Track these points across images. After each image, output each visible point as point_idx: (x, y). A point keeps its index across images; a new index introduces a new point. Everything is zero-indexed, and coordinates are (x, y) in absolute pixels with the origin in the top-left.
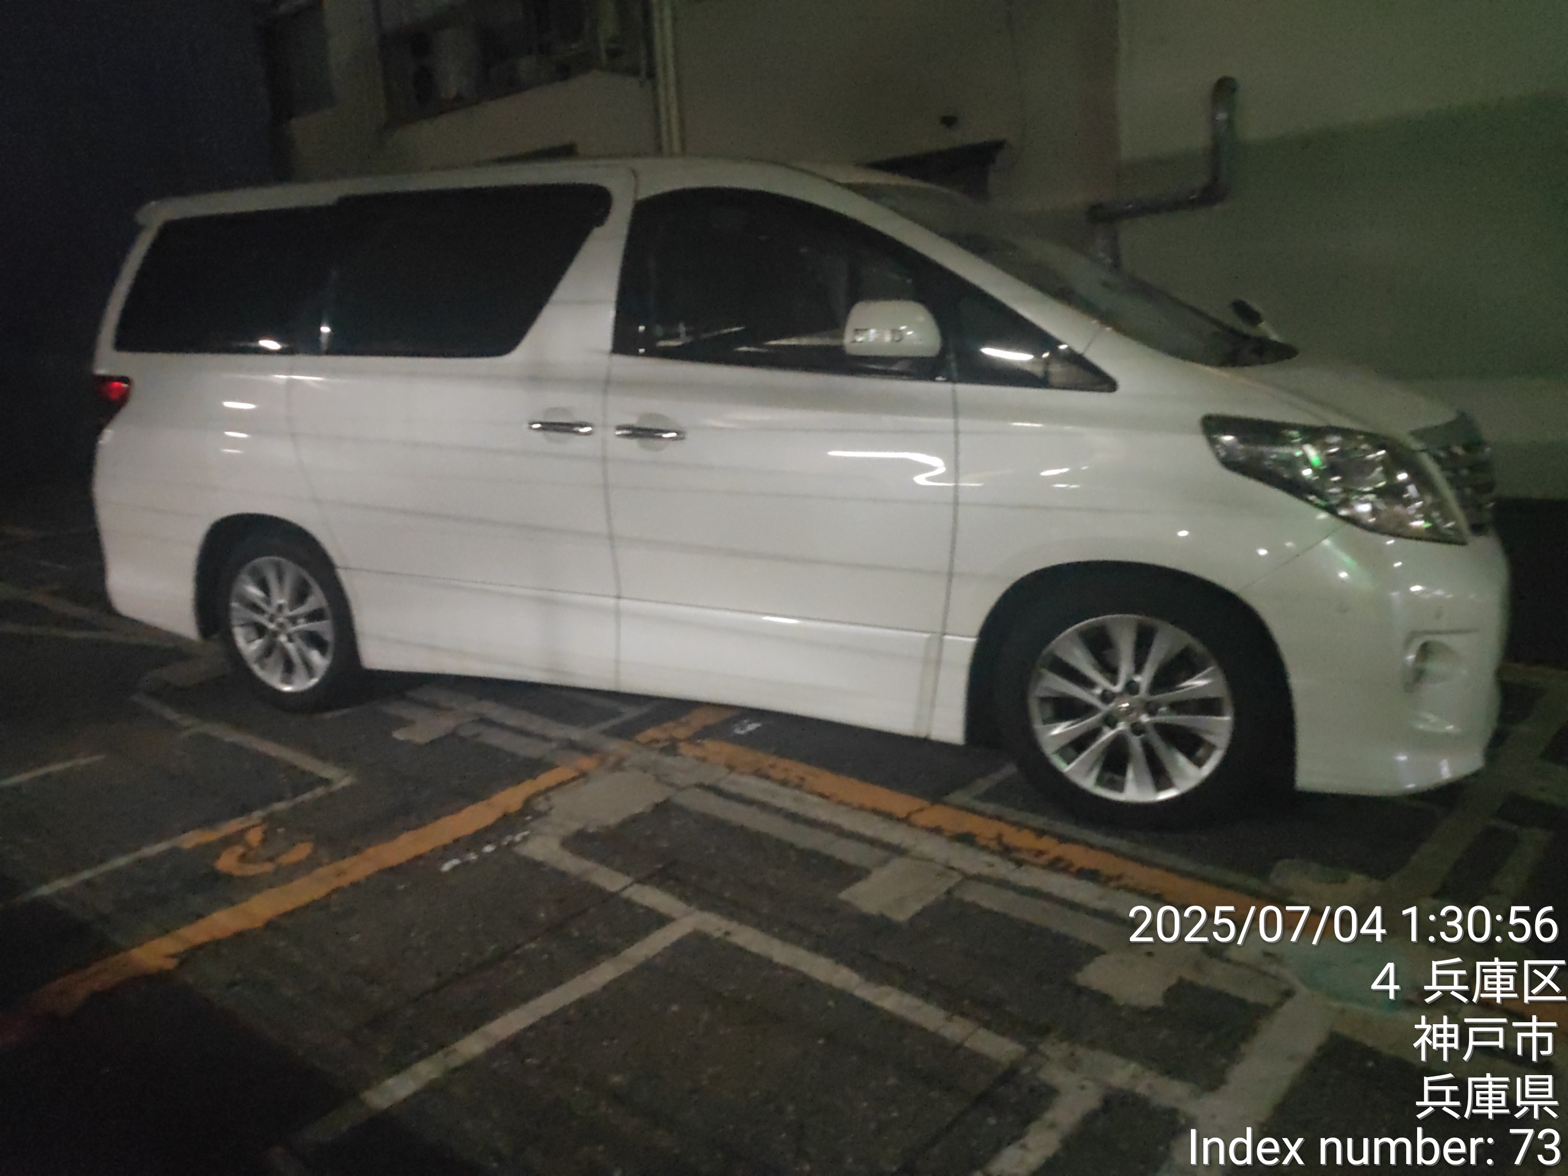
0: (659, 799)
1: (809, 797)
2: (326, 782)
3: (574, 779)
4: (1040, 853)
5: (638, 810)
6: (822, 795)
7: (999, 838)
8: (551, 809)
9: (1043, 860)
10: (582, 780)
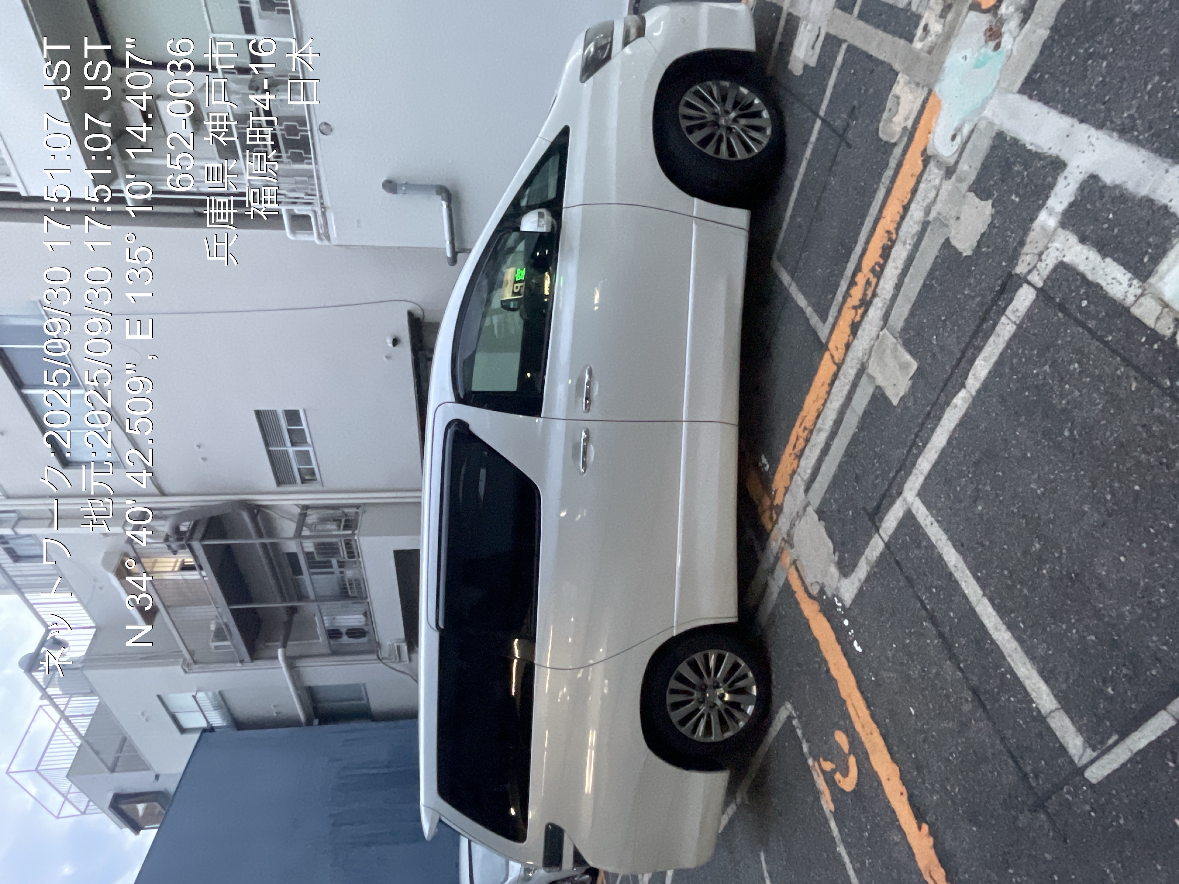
0: (816, 517)
1: (818, 426)
2: (790, 718)
3: (797, 569)
4: (868, 283)
5: (823, 530)
6: (818, 417)
7: (855, 308)
8: (818, 583)
9: (874, 281)
10: (798, 563)
